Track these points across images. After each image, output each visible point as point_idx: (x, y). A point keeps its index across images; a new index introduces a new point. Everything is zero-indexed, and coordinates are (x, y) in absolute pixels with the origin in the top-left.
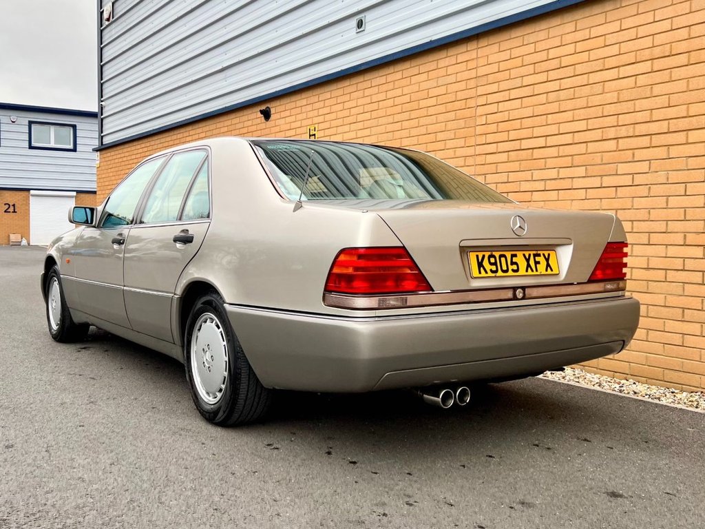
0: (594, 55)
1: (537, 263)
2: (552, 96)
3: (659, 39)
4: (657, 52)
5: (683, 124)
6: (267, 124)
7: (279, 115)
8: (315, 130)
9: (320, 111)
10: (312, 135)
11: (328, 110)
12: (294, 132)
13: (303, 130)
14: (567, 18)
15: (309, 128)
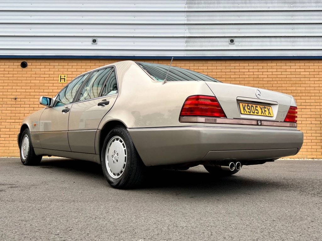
1: (265, 111)
3: (218, 73)
6: (24, 69)
7: (35, 67)
8: (65, 77)
9: (69, 70)
10: (63, 79)
11: (75, 70)
12: (48, 76)
13: (55, 76)
14: (191, 62)
15: (60, 75)
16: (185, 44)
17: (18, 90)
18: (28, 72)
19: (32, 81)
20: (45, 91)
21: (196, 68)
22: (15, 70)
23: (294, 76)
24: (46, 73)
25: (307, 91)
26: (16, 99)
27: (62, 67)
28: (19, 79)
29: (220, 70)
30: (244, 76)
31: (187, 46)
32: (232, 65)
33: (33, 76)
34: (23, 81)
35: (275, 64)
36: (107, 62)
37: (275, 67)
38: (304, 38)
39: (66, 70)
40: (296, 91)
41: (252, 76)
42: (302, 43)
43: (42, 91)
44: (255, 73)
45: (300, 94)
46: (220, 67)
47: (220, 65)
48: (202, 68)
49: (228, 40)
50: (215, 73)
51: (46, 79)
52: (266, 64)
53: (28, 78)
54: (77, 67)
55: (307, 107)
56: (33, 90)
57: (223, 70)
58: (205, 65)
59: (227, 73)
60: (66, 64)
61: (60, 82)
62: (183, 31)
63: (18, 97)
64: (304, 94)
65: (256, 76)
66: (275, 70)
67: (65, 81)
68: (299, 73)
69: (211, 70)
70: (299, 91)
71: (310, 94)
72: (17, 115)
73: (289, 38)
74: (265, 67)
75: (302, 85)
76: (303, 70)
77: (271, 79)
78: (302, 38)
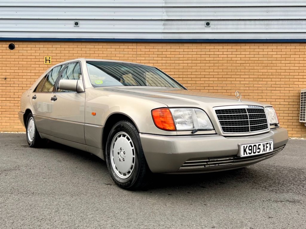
0: (176, 56)
2: (163, 64)
3: (194, 56)
4: (193, 59)
5: (199, 76)
6: (12, 51)
7: (22, 49)
8: (50, 58)
9: (53, 52)
10: (48, 60)
11: (59, 52)
12: (34, 57)
13: (41, 57)
14: (168, 45)
15: (45, 57)
16: (163, 27)
17: (7, 71)
18: (16, 54)
19: (20, 63)
20: (32, 71)
21: (172, 50)
22: (4, 51)
23: (266, 59)
24: (32, 54)
25: (277, 74)
26: (5, 79)
27: (46, 49)
28: (7, 60)
29: (195, 53)
30: (218, 59)
31: (164, 29)
32: (207, 47)
33: (20, 57)
34: (12, 62)
35: (248, 47)
37: (249, 50)
38: (278, 21)
39: (51, 52)
40: (267, 74)
41: (226, 59)
42: (276, 26)
43: (29, 71)
44: (229, 56)
45: (271, 77)
46: (196, 50)
47: (196, 47)
48: (178, 50)
49: (204, 23)
50: (191, 56)
51: (32, 60)
52: (239, 47)
53: (16, 60)
54: (61, 49)
55: (277, 89)
56: (21, 71)
57: (198, 53)
58: (181, 47)
59: (203, 56)
60: (51, 46)
61: (46, 64)
62: (161, 14)
63: (7, 77)
64: (275, 77)
65: (229, 59)
66: (248, 53)
67: (50, 63)
68: (271, 56)
69: (187, 53)
70: (270, 74)
71: (280, 77)
72: (7, 93)
73: (263, 21)
74: (239, 50)
75: (273, 68)
76: (276, 53)
77: (244, 62)
78: (276, 21)
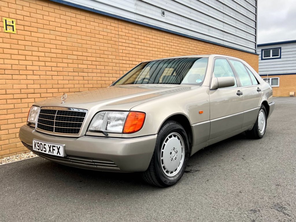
0: (148, 42)
3: (158, 44)
4: (158, 47)
8: (13, 23)
9: (18, 12)
10: (10, 26)
11: (28, 14)
15: (4, 18)
16: (135, 6)
21: (145, 35)
27: (6, 4)
31: (136, 9)
36: (70, 11)
39: (13, 11)
44: (177, 47)
46: (159, 38)
47: (159, 35)
48: (149, 36)
49: (161, 11)
54: (31, 10)
57: (161, 42)
59: (163, 45)
61: (6, 31)
66: (185, 46)
67: (13, 31)
69: (154, 40)
73: (189, 20)
